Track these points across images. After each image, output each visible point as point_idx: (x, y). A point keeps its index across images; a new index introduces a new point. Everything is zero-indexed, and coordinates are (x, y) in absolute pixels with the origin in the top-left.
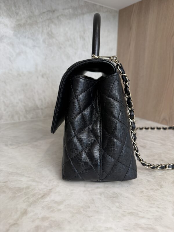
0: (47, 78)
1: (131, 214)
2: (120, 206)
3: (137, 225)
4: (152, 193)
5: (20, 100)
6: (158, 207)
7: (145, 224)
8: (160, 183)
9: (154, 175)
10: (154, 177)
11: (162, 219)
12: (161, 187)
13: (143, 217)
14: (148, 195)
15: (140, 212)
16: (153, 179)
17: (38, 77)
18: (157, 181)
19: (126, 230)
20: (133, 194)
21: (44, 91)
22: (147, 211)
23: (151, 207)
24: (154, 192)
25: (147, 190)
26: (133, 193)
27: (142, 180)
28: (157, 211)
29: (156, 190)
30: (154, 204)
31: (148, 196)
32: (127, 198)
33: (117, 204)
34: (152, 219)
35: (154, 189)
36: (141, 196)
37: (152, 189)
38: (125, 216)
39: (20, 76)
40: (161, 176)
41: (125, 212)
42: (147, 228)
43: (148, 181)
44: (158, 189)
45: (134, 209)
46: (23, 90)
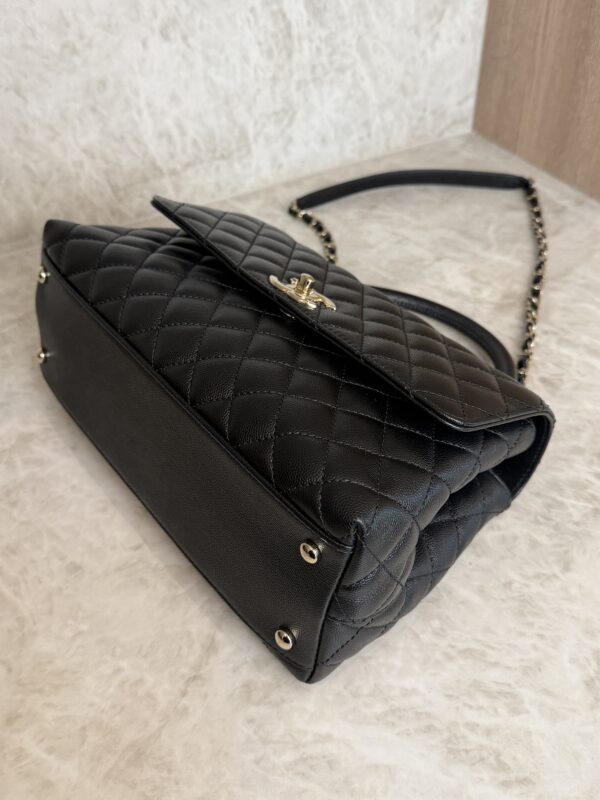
0: (184, 38)
1: (467, 653)
2: (442, 629)
3: (477, 685)
4: (535, 588)
5: (85, 151)
6: (541, 636)
7: (496, 683)
8: (566, 552)
9: (558, 520)
10: (556, 527)
11: (540, 670)
12: (567, 568)
13: (495, 664)
14: (523, 596)
15: (493, 648)
16: (550, 536)
17: (144, 44)
18: (560, 546)
19: (449, 696)
20: (481, 591)
21: (175, 99)
22: (510, 645)
23: (522, 634)
24: (542, 585)
25: (523, 576)
26: (482, 586)
27: (515, 538)
28: (535, 648)
29: (548, 578)
30: (531, 624)
31: (522, 598)
32: (462, 603)
33: (436, 623)
34: (516, 669)
35: (544, 575)
36: (503, 600)
37: (538, 576)
38: (450, 658)
39: (75, 51)
40: (577, 523)
41: (452, 647)
42: (499, 693)
43: (534, 544)
44: (555, 576)
45: (477, 641)
46: (93, 110)
